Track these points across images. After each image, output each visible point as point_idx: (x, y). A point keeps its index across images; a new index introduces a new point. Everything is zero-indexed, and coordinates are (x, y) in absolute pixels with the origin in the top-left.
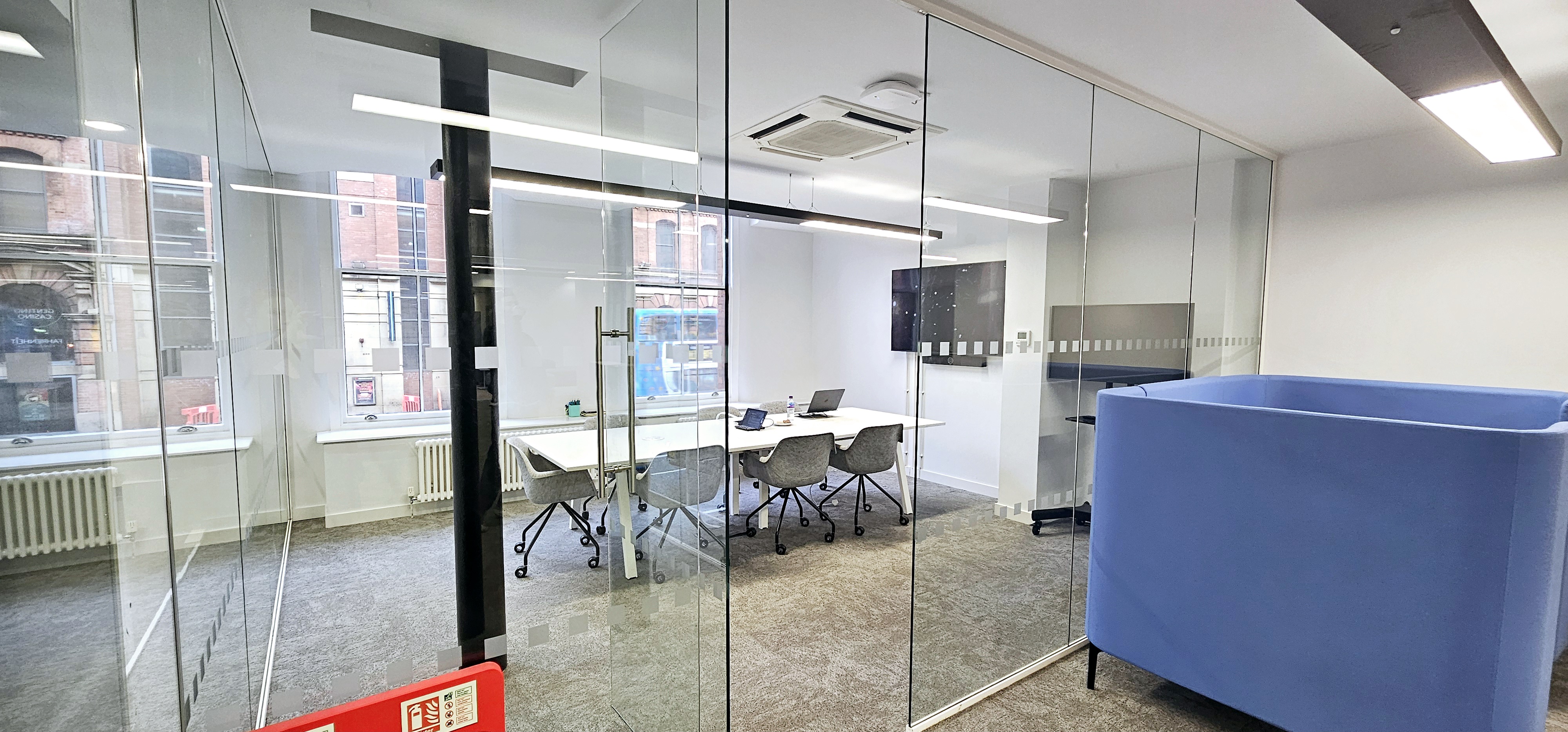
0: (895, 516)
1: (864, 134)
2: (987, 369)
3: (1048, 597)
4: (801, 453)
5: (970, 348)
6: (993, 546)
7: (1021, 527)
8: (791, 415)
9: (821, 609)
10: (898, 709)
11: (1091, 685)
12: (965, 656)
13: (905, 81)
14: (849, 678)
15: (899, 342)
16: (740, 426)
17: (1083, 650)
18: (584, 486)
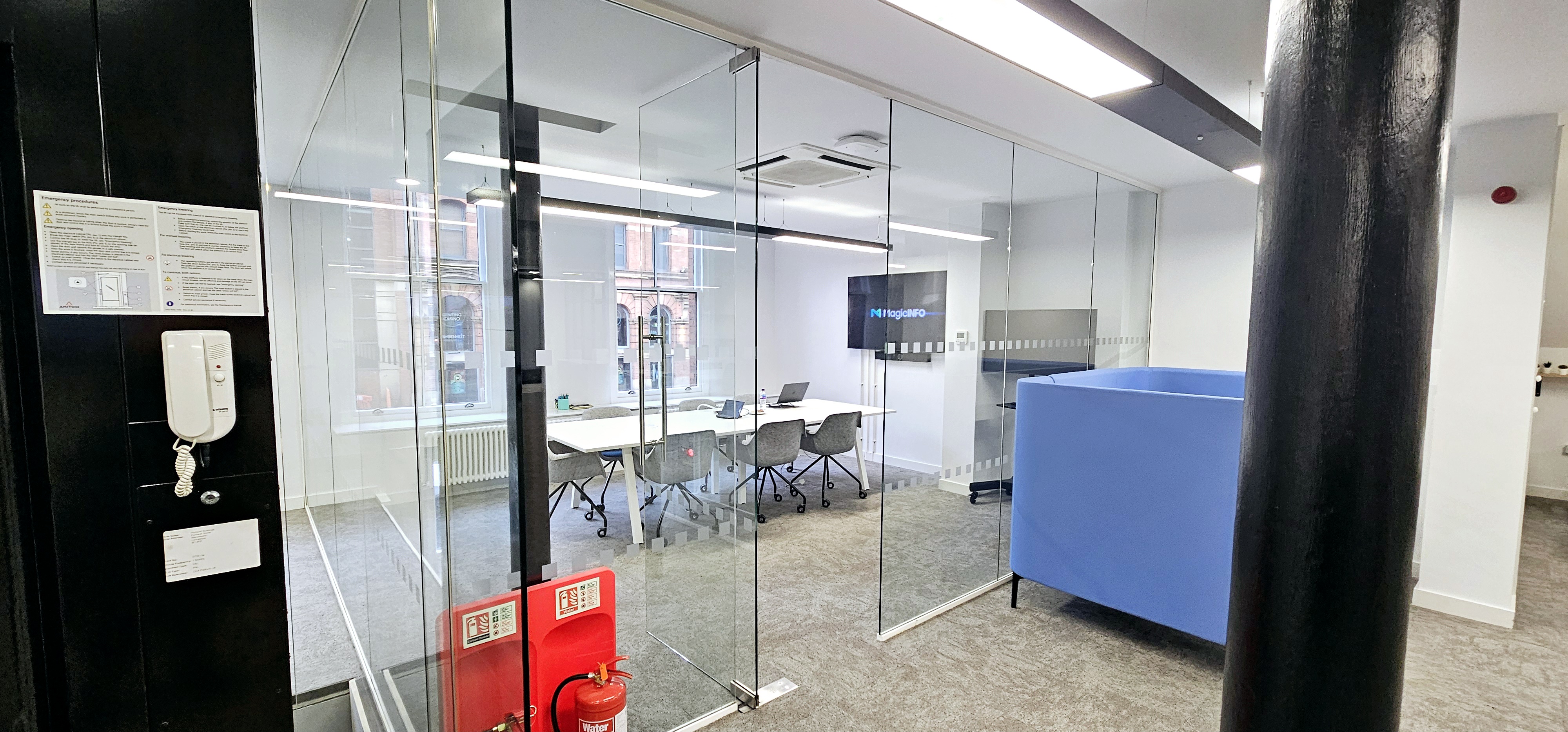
0: (854, 491)
1: (833, 169)
2: (931, 364)
3: (983, 548)
4: (778, 436)
5: (923, 347)
6: (938, 512)
7: (961, 498)
8: (763, 405)
9: (802, 562)
10: (870, 625)
11: (1014, 605)
12: (917, 591)
13: (871, 137)
14: (830, 607)
15: (855, 341)
16: (720, 415)
17: (1008, 582)
18: (594, 468)
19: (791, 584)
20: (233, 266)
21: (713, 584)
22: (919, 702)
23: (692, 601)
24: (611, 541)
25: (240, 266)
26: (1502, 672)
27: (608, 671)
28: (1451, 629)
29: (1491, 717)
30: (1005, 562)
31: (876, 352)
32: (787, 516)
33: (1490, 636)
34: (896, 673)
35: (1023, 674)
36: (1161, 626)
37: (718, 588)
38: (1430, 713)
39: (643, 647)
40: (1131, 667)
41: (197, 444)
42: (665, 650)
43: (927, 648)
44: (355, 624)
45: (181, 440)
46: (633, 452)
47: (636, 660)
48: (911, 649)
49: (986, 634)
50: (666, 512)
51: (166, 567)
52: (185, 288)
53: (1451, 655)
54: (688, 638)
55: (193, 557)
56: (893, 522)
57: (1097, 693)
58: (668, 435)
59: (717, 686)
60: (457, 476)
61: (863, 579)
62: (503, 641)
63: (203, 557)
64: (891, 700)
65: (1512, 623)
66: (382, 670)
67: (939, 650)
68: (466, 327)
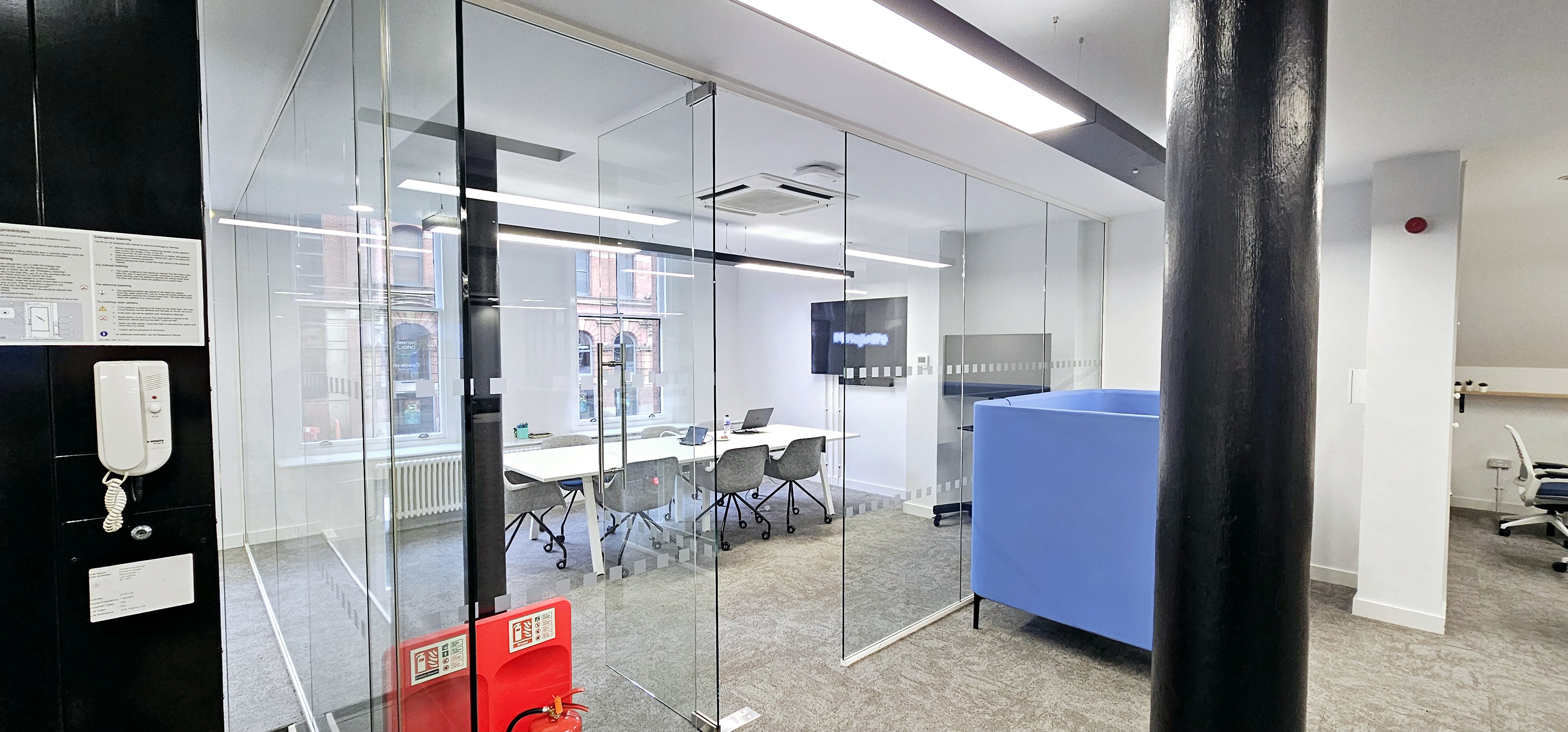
0: (820, 517)
1: (793, 199)
2: (894, 389)
3: (946, 571)
4: (741, 463)
5: (881, 372)
6: (903, 536)
7: (925, 521)
8: (727, 431)
9: (766, 588)
10: (833, 651)
11: (976, 626)
12: (881, 615)
13: (829, 167)
14: (794, 633)
15: (821, 366)
16: (683, 442)
17: (971, 604)
18: (553, 497)
19: (755, 611)
20: (173, 295)
21: (675, 614)
22: (881, 726)
23: (653, 632)
24: (571, 573)
25: (180, 295)
26: (1435, 677)
27: (563, 704)
28: (1388, 637)
29: (1425, 720)
30: (968, 583)
31: (839, 377)
32: (751, 543)
33: (1424, 643)
34: (859, 700)
35: (984, 695)
36: (1118, 642)
37: (680, 618)
38: (1369, 719)
39: (603, 681)
40: (1089, 684)
41: (129, 477)
42: (626, 683)
43: (890, 672)
44: (296, 666)
45: (112, 473)
46: (593, 481)
47: (595, 694)
48: (874, 673)
49: (948, 656)
50: (628, 542)
51: (91, 606)
52: (120, 318)
53: (1387, 661)
54: (649, 670)
55: (121, 595)
56: (858, 546)
57: (1056, 711)
58: (628, 463)
59: (678, 717)
60: (409, 510)
61: (828, 605)
62: (453, 677)
63: (131, 595)
64: (854, 725)
65: (1444, 629)
66: (325, 714)
67: (902, 674)
68: (422, 355)
